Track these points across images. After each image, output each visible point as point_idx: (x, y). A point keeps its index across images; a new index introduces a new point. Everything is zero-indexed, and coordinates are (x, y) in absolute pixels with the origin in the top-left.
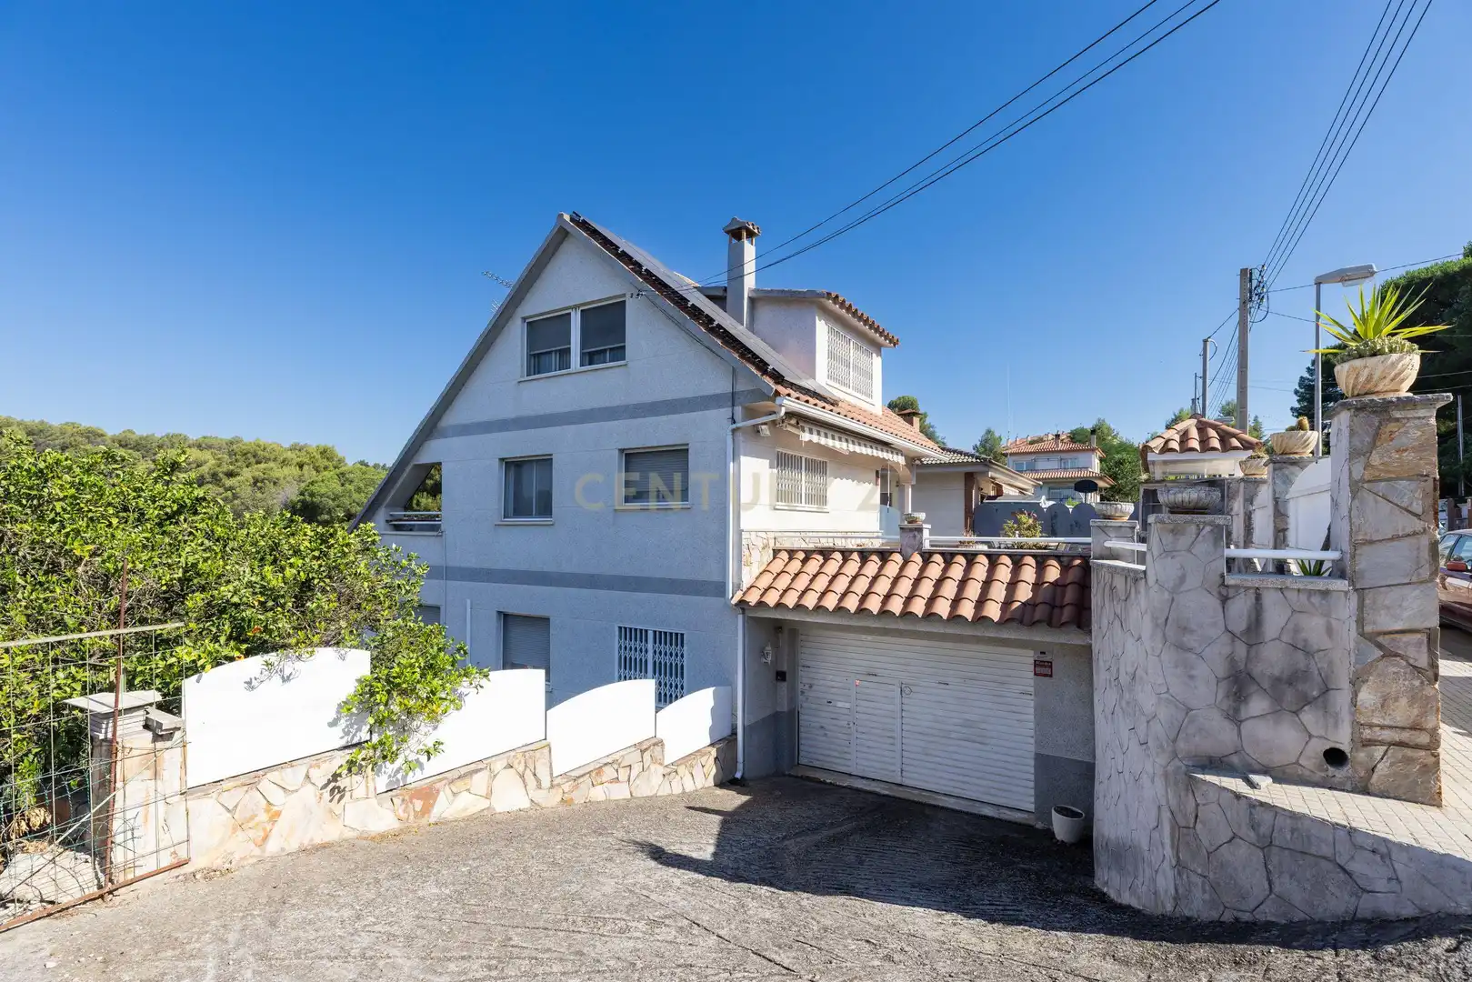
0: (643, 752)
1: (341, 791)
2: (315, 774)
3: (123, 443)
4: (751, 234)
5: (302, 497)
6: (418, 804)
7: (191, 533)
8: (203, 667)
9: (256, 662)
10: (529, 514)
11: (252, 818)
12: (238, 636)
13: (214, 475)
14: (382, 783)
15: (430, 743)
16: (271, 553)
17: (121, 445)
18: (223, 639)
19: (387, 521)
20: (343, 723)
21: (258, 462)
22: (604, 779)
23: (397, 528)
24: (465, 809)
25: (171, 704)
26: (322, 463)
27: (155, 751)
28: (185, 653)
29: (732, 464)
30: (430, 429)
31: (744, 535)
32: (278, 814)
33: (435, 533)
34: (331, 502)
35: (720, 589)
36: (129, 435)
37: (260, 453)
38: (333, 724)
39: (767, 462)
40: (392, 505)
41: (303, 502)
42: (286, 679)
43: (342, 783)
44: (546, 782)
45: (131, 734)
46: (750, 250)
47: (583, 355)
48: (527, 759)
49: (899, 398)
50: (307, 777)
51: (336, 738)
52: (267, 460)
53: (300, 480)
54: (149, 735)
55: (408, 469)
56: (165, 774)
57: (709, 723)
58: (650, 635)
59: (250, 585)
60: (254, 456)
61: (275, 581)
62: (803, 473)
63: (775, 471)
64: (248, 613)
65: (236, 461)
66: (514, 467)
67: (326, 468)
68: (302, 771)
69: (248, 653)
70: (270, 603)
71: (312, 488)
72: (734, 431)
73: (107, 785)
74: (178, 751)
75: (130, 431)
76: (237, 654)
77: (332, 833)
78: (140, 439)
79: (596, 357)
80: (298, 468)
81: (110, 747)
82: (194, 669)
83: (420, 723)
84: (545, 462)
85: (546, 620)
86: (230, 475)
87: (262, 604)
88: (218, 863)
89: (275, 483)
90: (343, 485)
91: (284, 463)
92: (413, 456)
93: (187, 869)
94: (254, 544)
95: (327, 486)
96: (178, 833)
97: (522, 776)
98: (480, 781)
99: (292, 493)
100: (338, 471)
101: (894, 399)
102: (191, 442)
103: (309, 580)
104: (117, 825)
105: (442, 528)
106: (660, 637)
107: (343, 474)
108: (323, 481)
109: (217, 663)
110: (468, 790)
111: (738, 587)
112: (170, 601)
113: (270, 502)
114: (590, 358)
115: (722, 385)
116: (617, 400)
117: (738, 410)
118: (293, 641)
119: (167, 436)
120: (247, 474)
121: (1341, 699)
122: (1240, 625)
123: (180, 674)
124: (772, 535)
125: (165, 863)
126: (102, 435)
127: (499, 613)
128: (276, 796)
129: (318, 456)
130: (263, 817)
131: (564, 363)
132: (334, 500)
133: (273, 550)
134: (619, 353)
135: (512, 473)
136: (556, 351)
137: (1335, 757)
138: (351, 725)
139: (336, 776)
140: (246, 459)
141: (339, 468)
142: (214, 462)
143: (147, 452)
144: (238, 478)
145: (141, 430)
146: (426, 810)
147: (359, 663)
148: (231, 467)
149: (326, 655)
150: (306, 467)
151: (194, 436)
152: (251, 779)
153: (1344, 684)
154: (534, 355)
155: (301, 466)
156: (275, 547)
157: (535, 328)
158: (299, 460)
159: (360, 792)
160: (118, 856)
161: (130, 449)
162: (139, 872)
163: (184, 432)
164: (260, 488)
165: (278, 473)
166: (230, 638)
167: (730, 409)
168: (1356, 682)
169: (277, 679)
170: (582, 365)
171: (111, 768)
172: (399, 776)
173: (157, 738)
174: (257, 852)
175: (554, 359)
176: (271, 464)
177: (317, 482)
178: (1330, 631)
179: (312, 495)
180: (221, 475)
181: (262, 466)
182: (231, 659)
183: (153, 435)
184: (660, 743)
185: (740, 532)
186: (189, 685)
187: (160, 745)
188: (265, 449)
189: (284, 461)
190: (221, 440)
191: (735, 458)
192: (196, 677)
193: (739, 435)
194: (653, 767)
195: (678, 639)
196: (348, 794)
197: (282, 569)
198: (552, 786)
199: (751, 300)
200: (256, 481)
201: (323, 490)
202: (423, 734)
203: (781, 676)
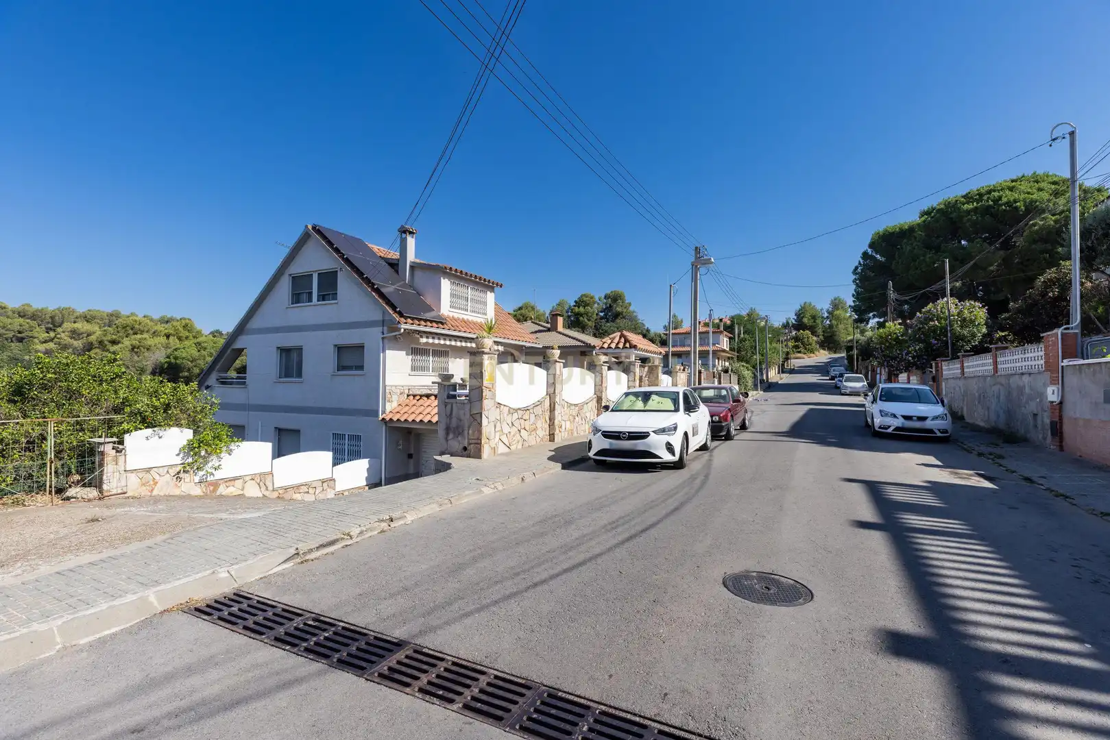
0: (323, 482)
1: (181, 479)
2: (170, 471)
3: (22, 314)
4: (411, 233)
5: (168, 359)
6: (212, 488)
7: (120, 386)
8: (131, 431)
9: (150, 431)
10: (292, 377)
11: (148, 482)
12: (144, 421)
13: (101, 342)
14: (197, 479)
15: (217, 465)
16: (155, 394)
17: (20, 316)
18: (138, 422)
19: (217, 379)
20: (181, 455)
21: (135, 333)
22: (301, 491)
23: (223, 383)
24: (231, 493)
25: (121, 442)
26: (184, 333)
27: (116, 456)
28: (125, 426)
29: (382, 354)
30: (241, 329)
31: (387, 388)
32: (157, 483)
33: (243, 386)
34: (189, 363)
35: (376, 413)
36: (26, 308)
37: (137, 326)
38: (178, 455)
39: (405, 352)
40: (219, 371)
41: (170, 363)
42: (160, 438)
43: (181, 475)
44: (270, 488)
45: (108, 449)
46: (411, 242)
47: (318, 296)
48: (262, 478)
49: (612, 292)
50: (168, 471)
51: (178, 460)
52: (142, 332)
53: (167, 347)
54: (114, 451)
55: (229, 351)
56: (119, 464)
57: (366, 475)
58: (347, 436)
59: (148, 405)
60: (132, 329)
61: (157, 404)
62: (431, 357)
63: (410, 357)
64: (147, 414)
65: (118, 332)
66: (285, 352)
67: (187, 338)
68: (166, 469)
69: (146, 428)
70: (155, 411)
71: (176, 353)
72: (383, 338)
73: (101, 465)
74: (123, 457)
75: (29, 305)
76: (143, 427)
77: (177, 492)
78: (36, 311)
79: (327, 297)
80: (165, 337)
81: (102, 453)
82: (128, 431)
83: (214, 457)
84: (299, 350)
85: (298, 431)
86: (114, 342)
87: (152, 411)
88: (136, 495)
89: (148, 349)
90: (199, 351)
91: (155, 334)
92: (232, 343)
93: (126, 495)
94: (148, 390)
95: (188, 351)
96: (123, 483)
97: (259, 484)
98: (239, 483)
99: (160, 356)
100: (196, 341)
101: (609, 292)
102: (78, 314)
103: (169, 404)
104: (105, 477)
105: (247, 383)
106: (351, 437)
107: (199, 344)
108: (184, 348)
109: (136, 430)
110: (233, 486)
111: (384, 412)
112: (117, 410)
113: (145, 363)
114: (322, 298)
115: (378, 316)
116: (335, 320)
117: (385, 328)
118: (163, 424)
119: (58, 309)
120: (127, 342)
121: (466, 432)
122: (448, 413)
123: (124, 433)
124: (407, 388)
125: (119, 492)
126: (5, 308)
127: (276, 428)
128: (157, 477)
129: (181, 329)
130: (152, 483)
131: (310, 300)
132: (192, 362)
133: (155, 392)
134: (335, 296)
135: (284, 355)
136: (306, 293)
137: (465, 449)
138: (185, 456)
139: (179, 473)
140: (126, 331)
141: (197, 338)
142: (100, 333)
143: (42, 321)
144: (120, 345)
145: (37, 305)
146: (214, 491)
147: (188, 434)
148: (114, 337)
149: (175, 430)
150: (171, 338)
151: (81, 309)
152: (148, 470)
153: (467, 429)
154: (296, 294)
155: (168, 336)
156: (156, 392)
157: (295, 279)
158: (166, 331)
159: (187, 480)
160: (105, 487)
161: (28, 319)
162: (111, 493)
163: (73, 306)
164: (136, 353)
165: (151, 342)
166: (140, 422)
167: (381, 328)
168: (469, 427)
169: (157, 437)
170: (318, 301)
171: (103, 460)
172: (204, 477)
173: (117, 452)
174: (149, 494)
175: (305, 297)
176: (145, 335)
177: (179, 349)
178: (464, 414)
179: (176, 358)
180: (106, 342)
181: (139, 336)
182: (141, 429)
183: (47, 307)
184: (334, 480)
185: (385, 386)
186: (126, 436)
187: (118, 454)
188: (140, 324)
189: (154, 333)
190: (103, 312)
191: (384, 351)
192: (128, 434)
193: (386, 341)
194: (329, 490)
195: (358, 438)
196: (183, 480)
197: (159, 400)
198: (273, 490)
199: (412, 267)
200: (133, 348)
201: (184, 355)
202: (214, 461)
203: (410, 456)
